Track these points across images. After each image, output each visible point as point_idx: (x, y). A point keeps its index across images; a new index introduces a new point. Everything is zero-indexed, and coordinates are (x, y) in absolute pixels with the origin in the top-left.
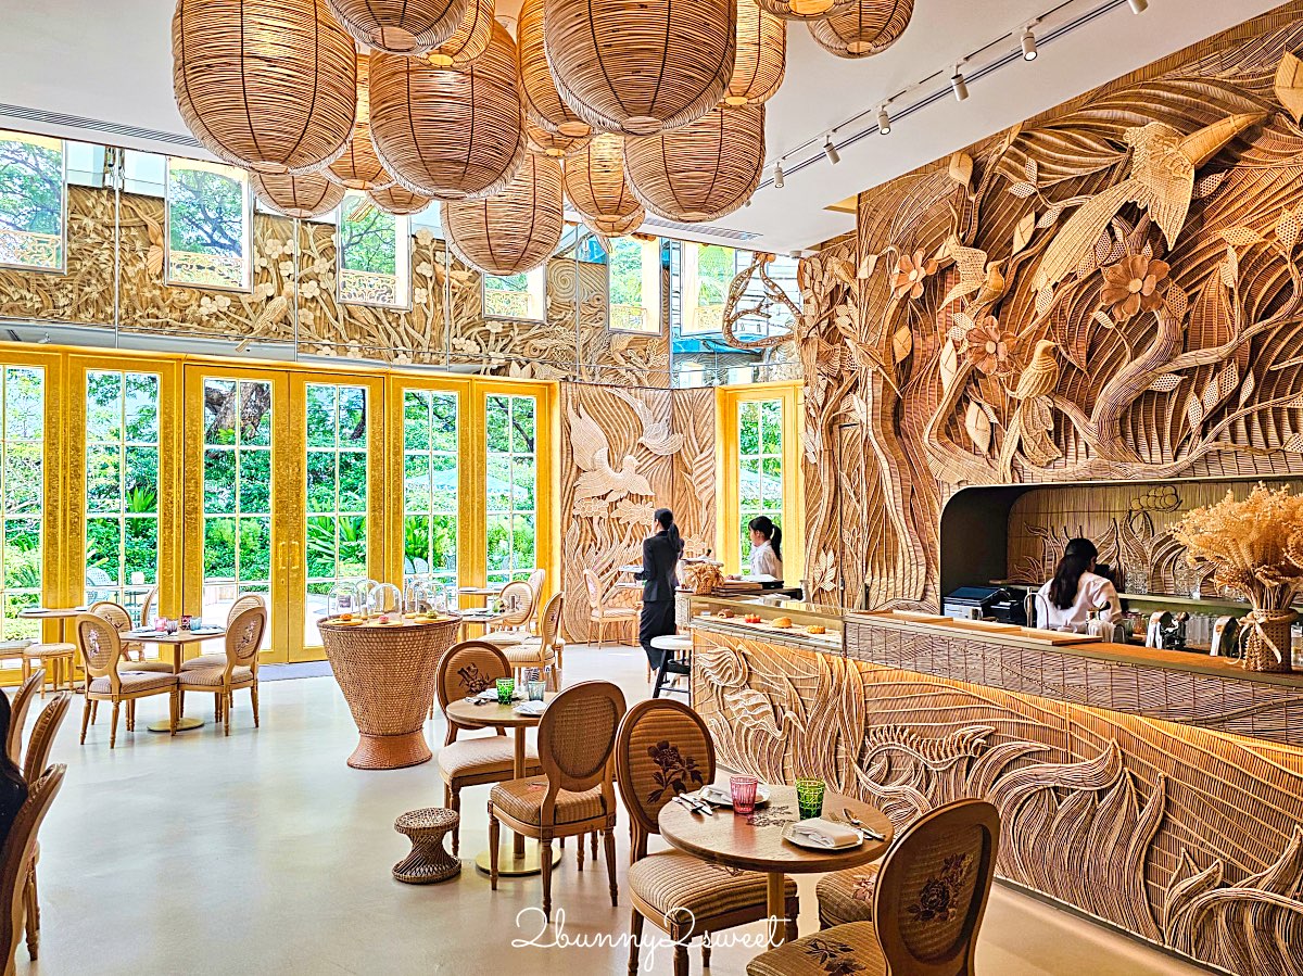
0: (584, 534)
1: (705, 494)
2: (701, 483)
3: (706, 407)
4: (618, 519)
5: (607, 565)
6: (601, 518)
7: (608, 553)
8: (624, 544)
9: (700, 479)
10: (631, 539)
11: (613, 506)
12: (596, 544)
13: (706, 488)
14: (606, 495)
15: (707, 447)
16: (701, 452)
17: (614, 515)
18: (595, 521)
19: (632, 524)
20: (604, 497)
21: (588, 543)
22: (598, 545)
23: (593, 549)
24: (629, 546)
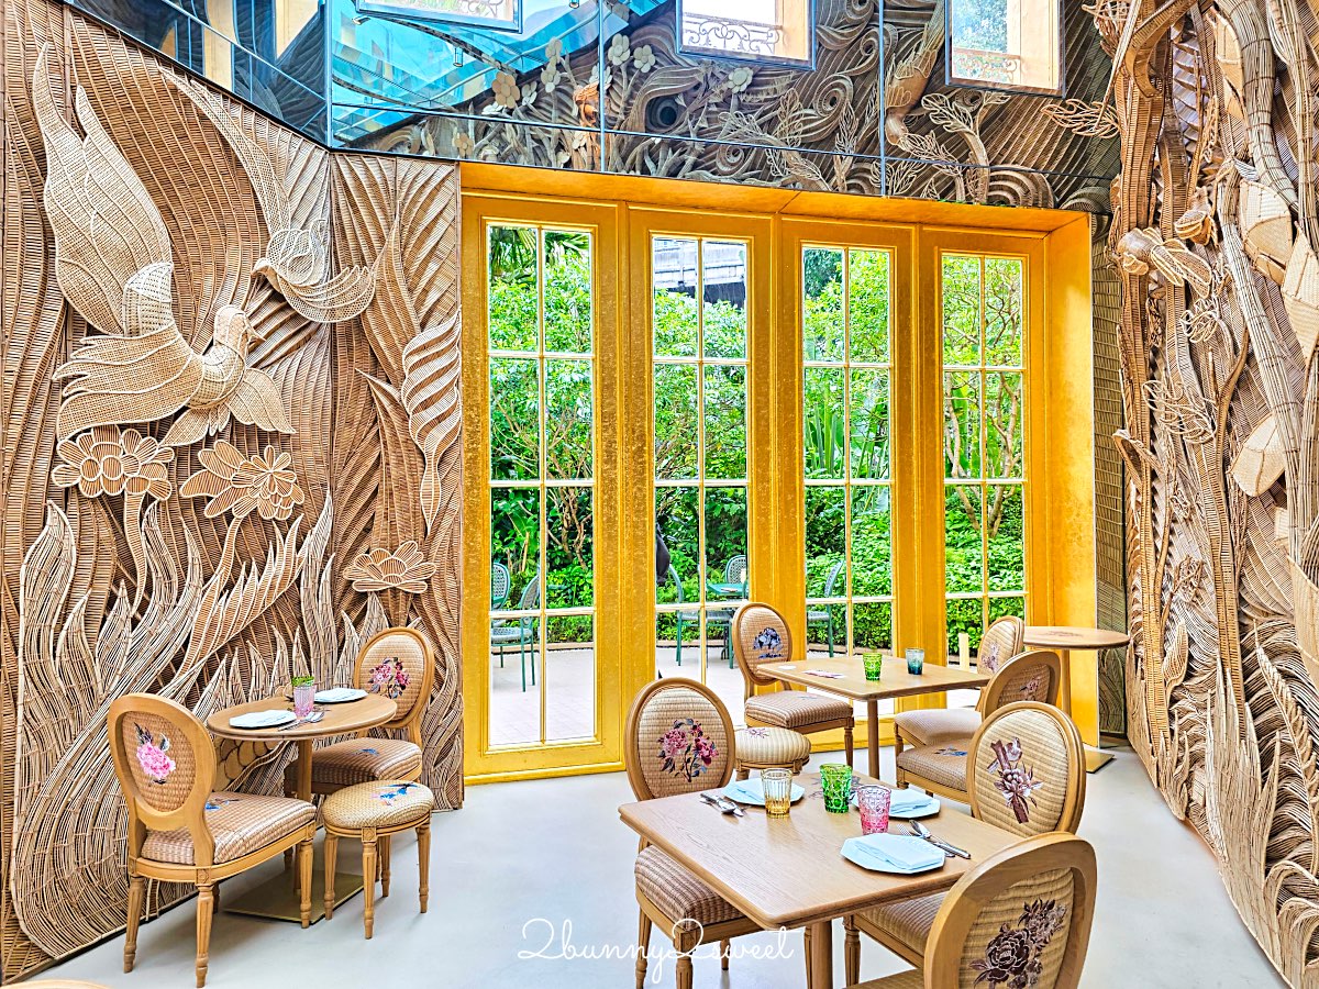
0: (89, 561)
1: (438, 435)
2: (425, 405)
3: (433, 211)
4: (199, 503)
5: (169, 656)
6: (148, 500)
7: (174, 617)
8: (217, 581)
9: (424, 395)
10: (236, 565)
11: (186, 458)
12: (132, 591)
13: (440, 419)
14: (167, 422)
15: (437, 316)
16: (423, 326)
17: (189, 489)
18: (131, 510)
19: (239, 517)
20: (157, 430)
21: (104, 587)
22: (140, 594)
23: (125, 609)
24: (230, 586)
